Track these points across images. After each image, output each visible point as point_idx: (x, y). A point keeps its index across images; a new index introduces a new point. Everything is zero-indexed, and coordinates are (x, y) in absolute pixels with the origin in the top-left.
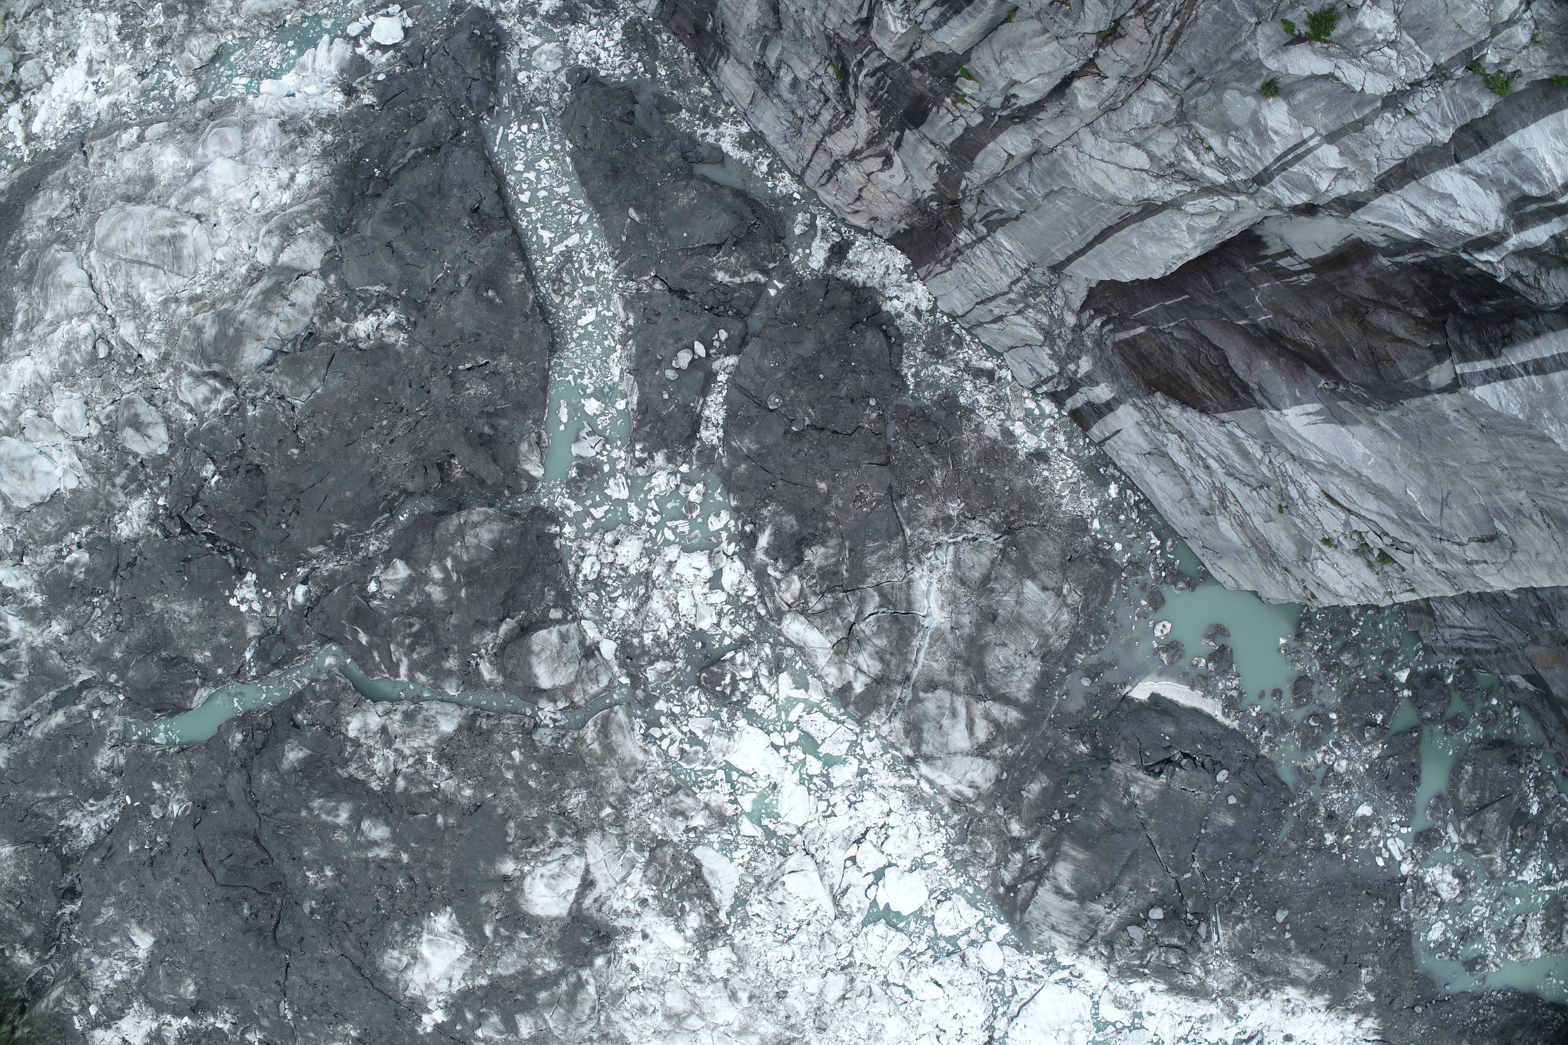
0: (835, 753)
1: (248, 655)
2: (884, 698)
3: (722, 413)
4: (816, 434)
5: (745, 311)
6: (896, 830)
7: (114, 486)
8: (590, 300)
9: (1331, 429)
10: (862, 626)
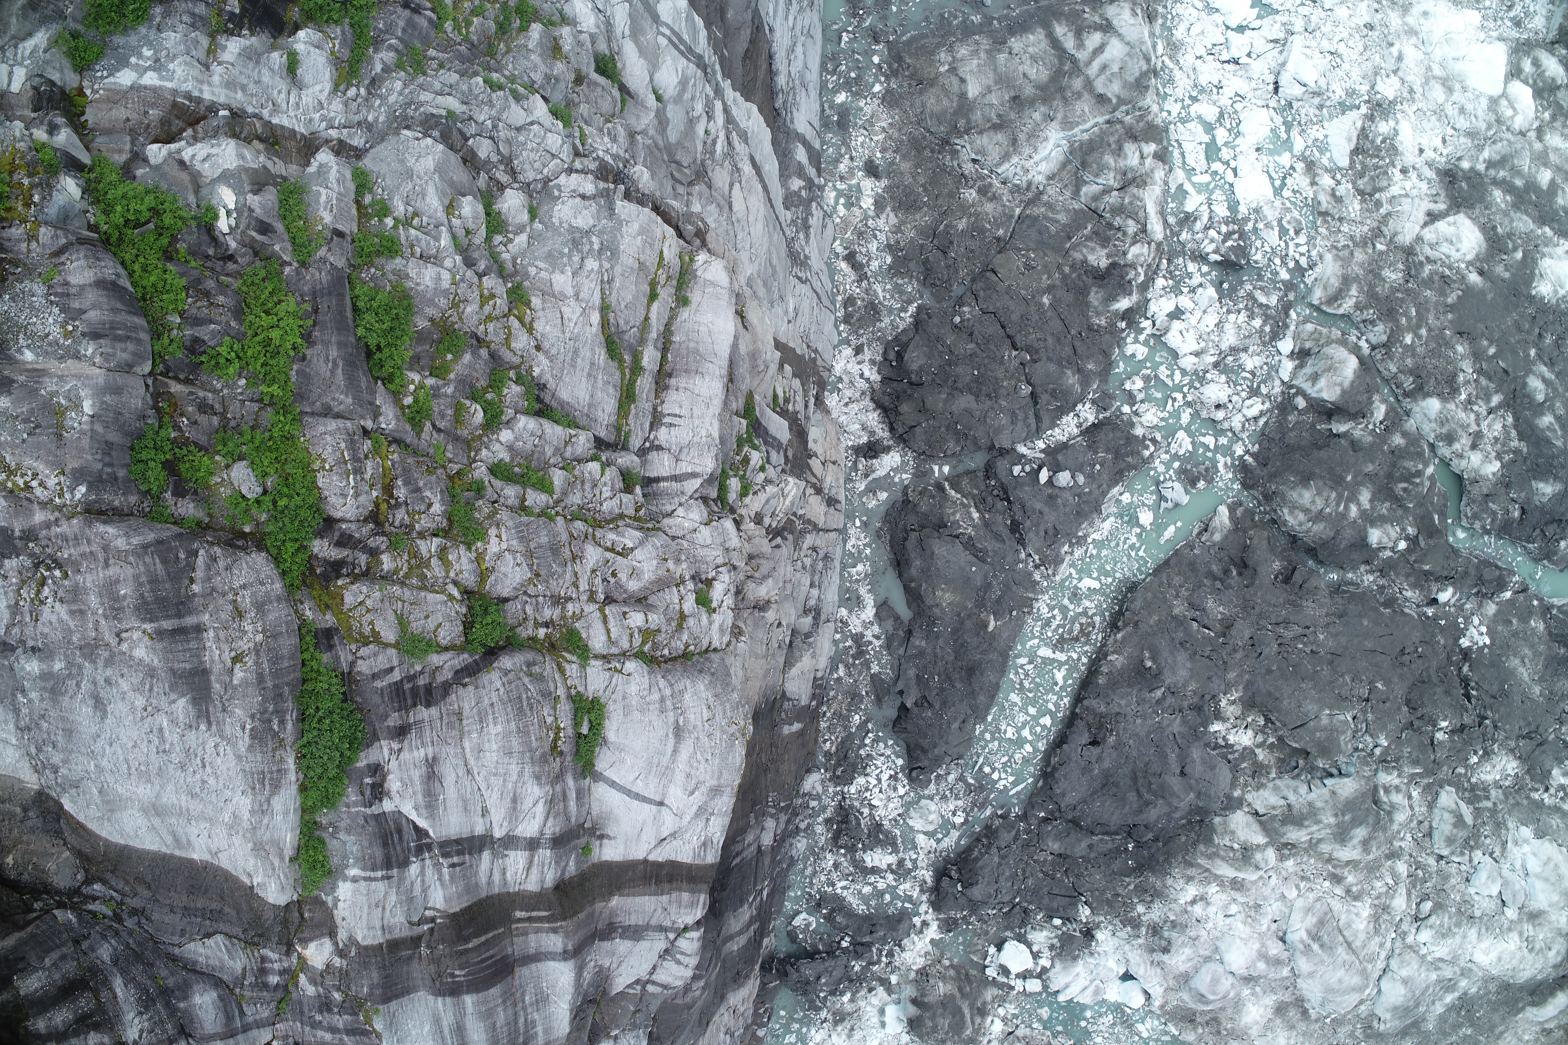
1: (1508, 595)
2: (1141, 124)
3: (1065, 420)
4: (1018, 338)
5: (981, 474)
7: (1494, 804)
10: (1111, 182)
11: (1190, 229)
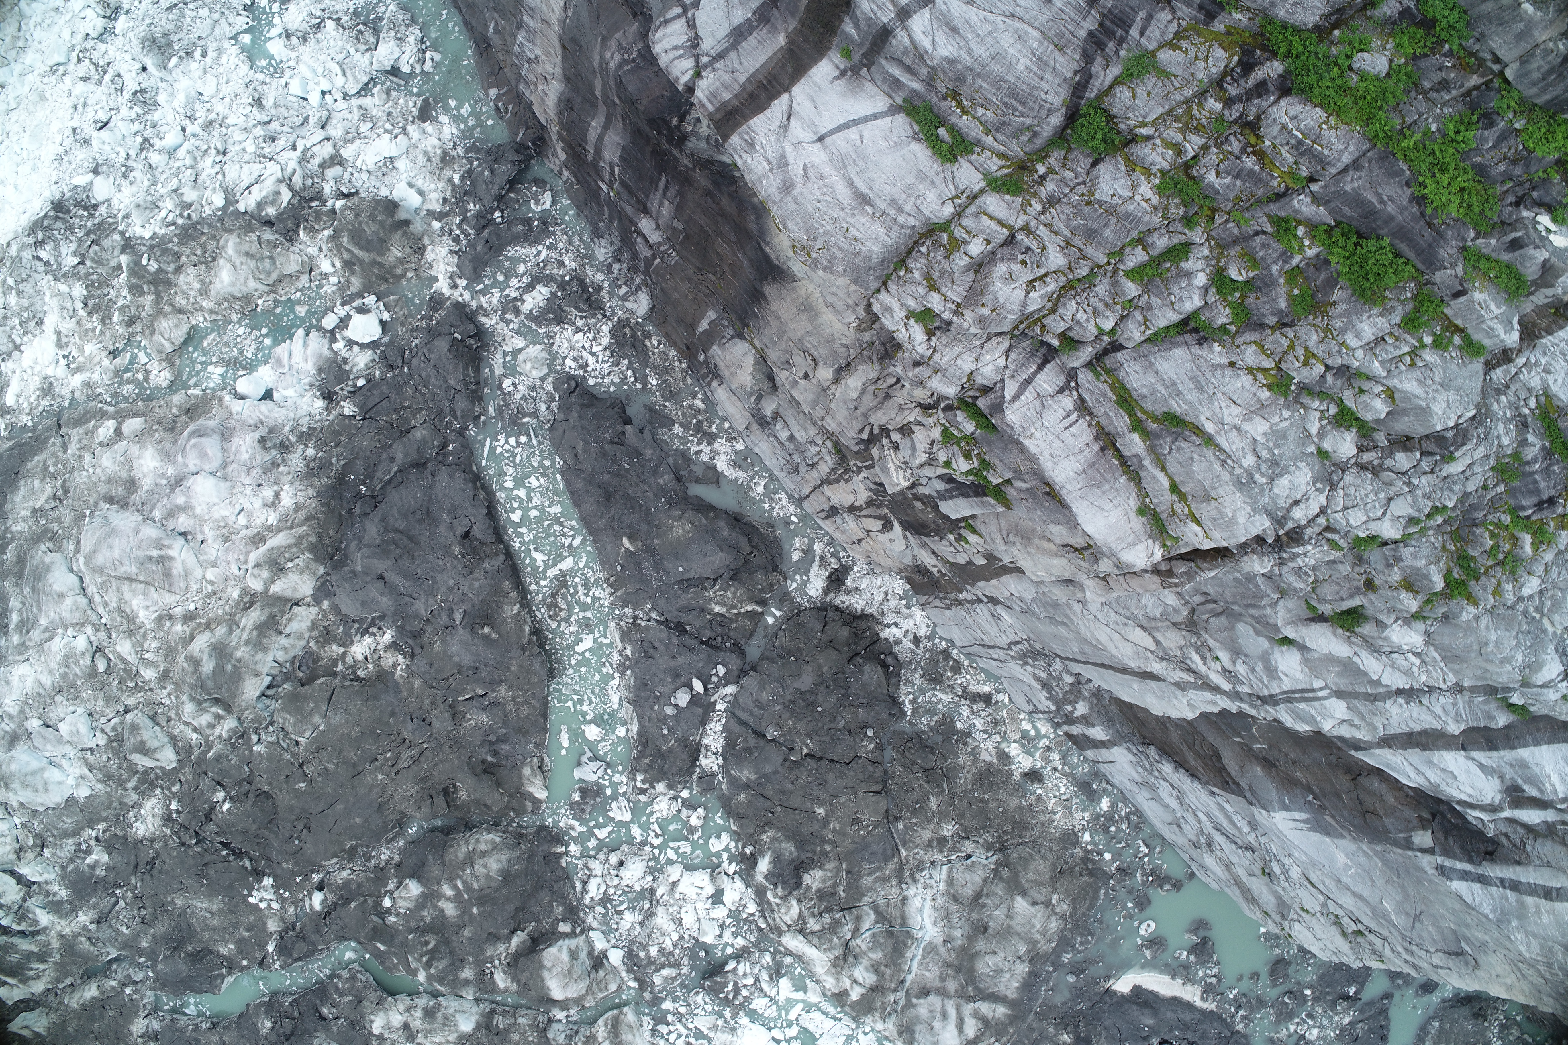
1: (270, 948)
2: (878, 1004)
3: (722, 741)
4: (813, 764)
5: (743, 641)
7: (126, 790)
8: (587, 626)
9: (1316, 837)
10: (858, 941)
11: (768, 968)
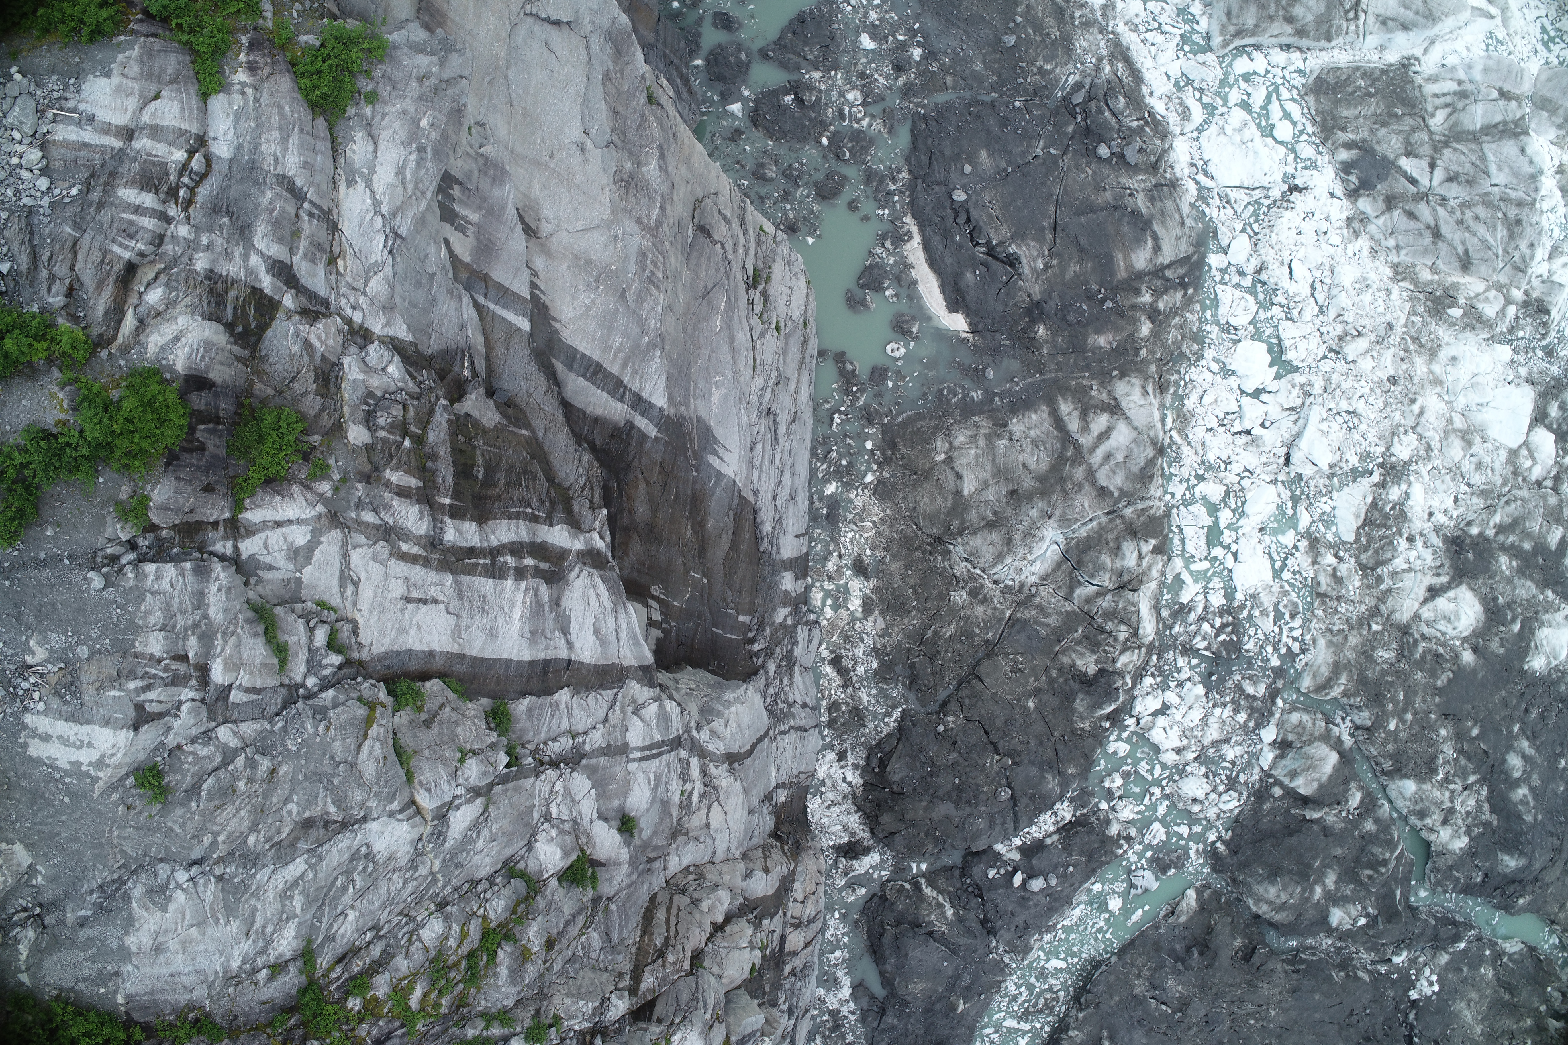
0: (1203, 510)
1: (1462, 945)
2: (1142, 519)
3: (1042, 818)
4: (1001, 745)
5: (957, 873)
6: (1217, 412)
9: (718, 432)
11: (1184, 621)
